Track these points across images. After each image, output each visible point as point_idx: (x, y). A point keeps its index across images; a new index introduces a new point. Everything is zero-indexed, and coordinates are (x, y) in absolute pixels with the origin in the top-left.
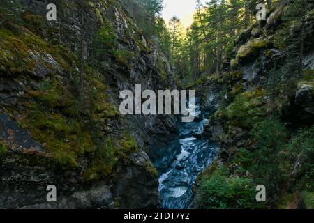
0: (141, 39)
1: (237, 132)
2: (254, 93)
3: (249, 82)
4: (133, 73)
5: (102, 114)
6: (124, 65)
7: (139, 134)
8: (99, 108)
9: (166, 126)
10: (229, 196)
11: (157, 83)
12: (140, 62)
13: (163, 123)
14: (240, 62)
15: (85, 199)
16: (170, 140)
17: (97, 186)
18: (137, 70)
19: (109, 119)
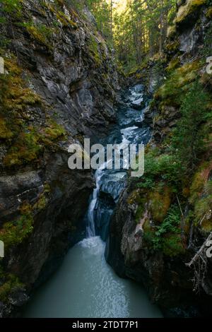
0: (63, 11)
1: (170, 112)
2: (190, 66)
3: (187, 54)
4: (57, 55)
5: (19, 101)
6: (43, 45)
7: (70, 123)
8: (13, 94)
9: (105, 116)
10: (155, 172)
11: (90, 68)
12: (64, 41)
13: (101, 112)
14: (177, 29)
15: (12, 183)
16: (111, 130)
17: (23, 172)
18: (62, 51)
19: (28, 106)
